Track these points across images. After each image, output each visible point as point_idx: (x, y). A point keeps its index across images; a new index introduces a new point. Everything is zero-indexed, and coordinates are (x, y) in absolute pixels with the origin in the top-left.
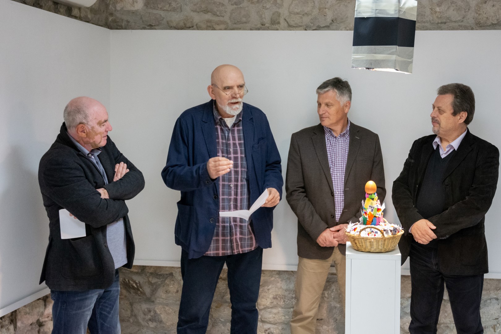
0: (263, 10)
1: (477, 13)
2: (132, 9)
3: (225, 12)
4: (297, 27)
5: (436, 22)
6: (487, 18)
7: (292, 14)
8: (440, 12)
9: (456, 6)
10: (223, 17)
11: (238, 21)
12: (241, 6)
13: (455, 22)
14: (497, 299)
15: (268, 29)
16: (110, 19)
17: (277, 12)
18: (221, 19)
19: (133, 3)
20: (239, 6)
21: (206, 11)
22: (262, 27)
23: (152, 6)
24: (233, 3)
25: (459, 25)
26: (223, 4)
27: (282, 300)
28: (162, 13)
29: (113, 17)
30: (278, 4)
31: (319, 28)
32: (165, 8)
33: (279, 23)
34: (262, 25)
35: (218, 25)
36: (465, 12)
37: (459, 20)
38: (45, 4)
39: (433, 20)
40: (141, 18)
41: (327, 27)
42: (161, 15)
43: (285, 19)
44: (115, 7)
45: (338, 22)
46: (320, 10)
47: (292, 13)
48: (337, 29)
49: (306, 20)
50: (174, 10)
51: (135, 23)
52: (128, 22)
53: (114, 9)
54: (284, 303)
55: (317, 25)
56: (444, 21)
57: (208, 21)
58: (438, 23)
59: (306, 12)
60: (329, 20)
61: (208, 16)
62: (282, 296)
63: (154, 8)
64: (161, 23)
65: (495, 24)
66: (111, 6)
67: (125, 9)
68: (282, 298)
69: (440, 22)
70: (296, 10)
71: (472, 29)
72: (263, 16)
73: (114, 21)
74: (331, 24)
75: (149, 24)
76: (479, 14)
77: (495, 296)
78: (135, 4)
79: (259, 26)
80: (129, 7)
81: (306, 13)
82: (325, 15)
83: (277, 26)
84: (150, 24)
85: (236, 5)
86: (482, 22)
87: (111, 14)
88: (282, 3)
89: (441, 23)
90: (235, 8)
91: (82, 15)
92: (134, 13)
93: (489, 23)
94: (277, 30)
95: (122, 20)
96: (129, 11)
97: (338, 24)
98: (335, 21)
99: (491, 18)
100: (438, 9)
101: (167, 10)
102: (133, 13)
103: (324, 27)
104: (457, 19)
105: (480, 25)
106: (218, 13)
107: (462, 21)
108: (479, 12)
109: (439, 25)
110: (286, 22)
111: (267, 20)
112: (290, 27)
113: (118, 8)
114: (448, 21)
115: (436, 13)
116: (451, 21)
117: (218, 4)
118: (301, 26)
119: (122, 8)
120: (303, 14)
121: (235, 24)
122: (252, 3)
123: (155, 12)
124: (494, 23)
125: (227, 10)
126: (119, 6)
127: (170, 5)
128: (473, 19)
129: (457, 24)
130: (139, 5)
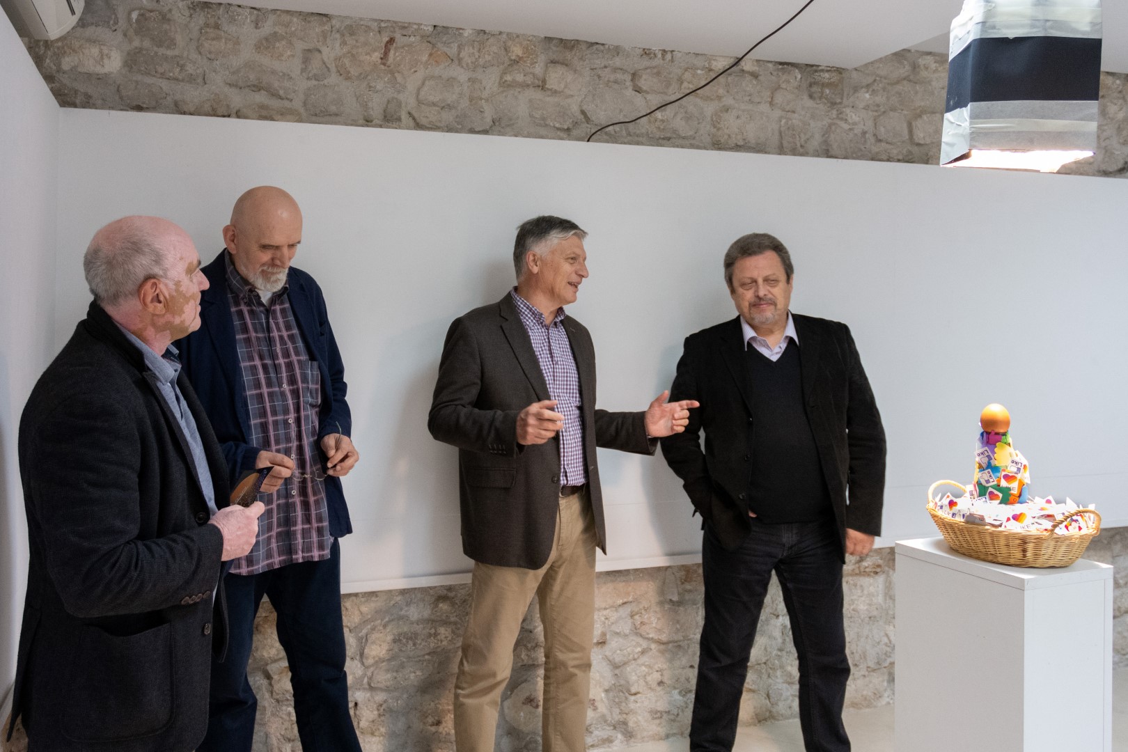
0: (370, 93)
1: (715, 127)
2: (99, 70)
3: (294, 92)
4: (432, 129)
5: (657, 136)
6: (729, 136)
7: (423, 104)
8: (663, 121)
9: (686, 112)
10: (291, 100)
11: (321, 111)
12: (326, 82)
17: (396, 99)
18: (287, 104)
19: (102, 59)
20: (322, 83)
21: (257, 88)
23: (143, 69)
24: (310, 75)
25: (691, 144)
26: (289, 75)
27: (411, 642)
28: (165, 85)
29: (54, 83)
30: (399, 83)
32: (171, 74)
33: (399, 119)
34: (367, 121)
35: (281, 115)
36: (698, 124)
37: (691, 136)
39: (652, 132)
40: (118, 91)
41: (485, 132)
42: (161, 88)
43: (409, 113)
44: (59, 65)
45: (503, 125)
46: (471, 101)
47: (424, 102)
49: (448, 117)
50: (191, 79)
51: (103, 99)
53: (54, 68)
54: (414, 648)
55: (470, 127)
56: (668, 135)
57: (262, 107)
59: (449, 102)
60: (489, 120)
61: (261, 98)
62: (410, 634)
63: (148, 74)
64: (161, 104)
65: (740, 146)
66: (48, 61)
67: (79, 69)
68: (411, 638)
69: (662, 137)
70: (431, 98)
72: (370, 104)
74: (491, 127)
75: (135, 104)
76: (718, 129)
78: (106, 61)
79: (361, 122)
80: (90, 66)
81: (449, 105)
82: (482, 110)
83: (395, 125)
84: (138, 103)
85: (316, 80)
86: (722, 141)
88: (405, 83)
89: (663, 139)
90: (315, 86)
92: (101, 79)
93: (732, 143)
95: (76, 92)
96: (89, 76)
97: (503, 128)
98: (497, 124)
99: (734, 136)
100: (659, 116)
101: (177, 79)
102: (99, 79)
103: (480, 132)
104: (689, 134)
105: (718, 145)
106: (281, 93)
107: (694, 138)
108: (718, 126)
109: (659, 141)
110: (411, 119)
111: (376, 112)
112: (420, 128)
113: (65, 67)
114: (673, 136)
115: (656, 121)
116: (678, 137)
117: (281, 74)
118: (439, 128)
119: (74, 69)
120: (442, 105)
121: (316, 115)
122: (348, 78)
123: (148, 80)
124: (739, 144)
125: (297, 89)
126: (65, 62)
127: (181, 70)
128: (709, 135)
129: (685, 142)
130: (113, 64)
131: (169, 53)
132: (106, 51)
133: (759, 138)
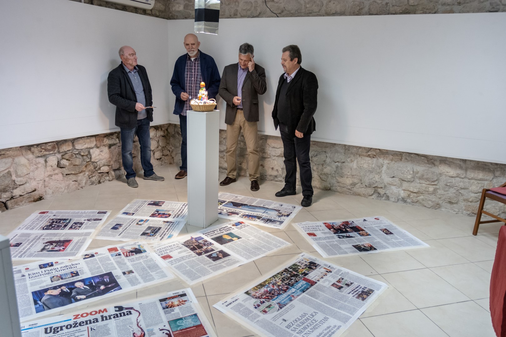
2: (179, 10)
4: (244, 17)
9: (316, 4)
13: (316, 12)
14: (325, 152)
15: (232, 18)
16: (170, 15)
17: (236, 9)
19: (179, 7)
22: (230, 17)
25: (317, 14)
31: (253, 17)
33: (237, 15)
36: (321, 7)
38: (129, 9)
40: (182, 14)
41: (257, 16)
44: (172, 9)
46: (254, 7)
48: (262, 17)
49: (249, 13)
52: (177, 16)
56: (310, 12)
58: (308, 13)
59: (248, 9)
60: (258, 13)
63: (187, 9)
64: (190, 16)
67: (176, 10)
70: (244, 8)
71: (324, 16)
72: (230, 12)
73: (172, 16)
74: (259, 15)
76: (327, 8)
77: (325, 151)
79: (229, 16)
80: (177, 9)
83: (236, 16)
84: (186, 17)
86: (328, 12)
87: (171, 13)
89: (309, 13)
91: (153, 13)
92: (179, 12)
93: (332, 12)
94: (236, 18)
98: (261, 13)
99: (332, 10)
100: (308, 6)
103: (256, 16)
104: (317, 11)
105: (328, 14)
107: (319, 12)
109: (308, 14)
110: (240, 14)
111: (232, 14)
112: (242, 17)
114: (312, 12)
116: (314, 12)
118: (246, 16)
119: (175, 10)
123: (187, 11)
124: (334, 13)
126: (174, 9)
128: (325, 11)
129: (316, 14)
130: (181, 8)
131: (191, 4)
132: (180, 5)
133: (341, 10)
